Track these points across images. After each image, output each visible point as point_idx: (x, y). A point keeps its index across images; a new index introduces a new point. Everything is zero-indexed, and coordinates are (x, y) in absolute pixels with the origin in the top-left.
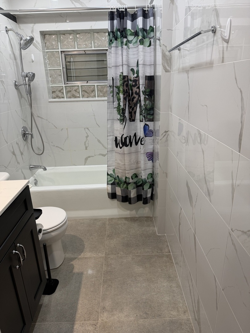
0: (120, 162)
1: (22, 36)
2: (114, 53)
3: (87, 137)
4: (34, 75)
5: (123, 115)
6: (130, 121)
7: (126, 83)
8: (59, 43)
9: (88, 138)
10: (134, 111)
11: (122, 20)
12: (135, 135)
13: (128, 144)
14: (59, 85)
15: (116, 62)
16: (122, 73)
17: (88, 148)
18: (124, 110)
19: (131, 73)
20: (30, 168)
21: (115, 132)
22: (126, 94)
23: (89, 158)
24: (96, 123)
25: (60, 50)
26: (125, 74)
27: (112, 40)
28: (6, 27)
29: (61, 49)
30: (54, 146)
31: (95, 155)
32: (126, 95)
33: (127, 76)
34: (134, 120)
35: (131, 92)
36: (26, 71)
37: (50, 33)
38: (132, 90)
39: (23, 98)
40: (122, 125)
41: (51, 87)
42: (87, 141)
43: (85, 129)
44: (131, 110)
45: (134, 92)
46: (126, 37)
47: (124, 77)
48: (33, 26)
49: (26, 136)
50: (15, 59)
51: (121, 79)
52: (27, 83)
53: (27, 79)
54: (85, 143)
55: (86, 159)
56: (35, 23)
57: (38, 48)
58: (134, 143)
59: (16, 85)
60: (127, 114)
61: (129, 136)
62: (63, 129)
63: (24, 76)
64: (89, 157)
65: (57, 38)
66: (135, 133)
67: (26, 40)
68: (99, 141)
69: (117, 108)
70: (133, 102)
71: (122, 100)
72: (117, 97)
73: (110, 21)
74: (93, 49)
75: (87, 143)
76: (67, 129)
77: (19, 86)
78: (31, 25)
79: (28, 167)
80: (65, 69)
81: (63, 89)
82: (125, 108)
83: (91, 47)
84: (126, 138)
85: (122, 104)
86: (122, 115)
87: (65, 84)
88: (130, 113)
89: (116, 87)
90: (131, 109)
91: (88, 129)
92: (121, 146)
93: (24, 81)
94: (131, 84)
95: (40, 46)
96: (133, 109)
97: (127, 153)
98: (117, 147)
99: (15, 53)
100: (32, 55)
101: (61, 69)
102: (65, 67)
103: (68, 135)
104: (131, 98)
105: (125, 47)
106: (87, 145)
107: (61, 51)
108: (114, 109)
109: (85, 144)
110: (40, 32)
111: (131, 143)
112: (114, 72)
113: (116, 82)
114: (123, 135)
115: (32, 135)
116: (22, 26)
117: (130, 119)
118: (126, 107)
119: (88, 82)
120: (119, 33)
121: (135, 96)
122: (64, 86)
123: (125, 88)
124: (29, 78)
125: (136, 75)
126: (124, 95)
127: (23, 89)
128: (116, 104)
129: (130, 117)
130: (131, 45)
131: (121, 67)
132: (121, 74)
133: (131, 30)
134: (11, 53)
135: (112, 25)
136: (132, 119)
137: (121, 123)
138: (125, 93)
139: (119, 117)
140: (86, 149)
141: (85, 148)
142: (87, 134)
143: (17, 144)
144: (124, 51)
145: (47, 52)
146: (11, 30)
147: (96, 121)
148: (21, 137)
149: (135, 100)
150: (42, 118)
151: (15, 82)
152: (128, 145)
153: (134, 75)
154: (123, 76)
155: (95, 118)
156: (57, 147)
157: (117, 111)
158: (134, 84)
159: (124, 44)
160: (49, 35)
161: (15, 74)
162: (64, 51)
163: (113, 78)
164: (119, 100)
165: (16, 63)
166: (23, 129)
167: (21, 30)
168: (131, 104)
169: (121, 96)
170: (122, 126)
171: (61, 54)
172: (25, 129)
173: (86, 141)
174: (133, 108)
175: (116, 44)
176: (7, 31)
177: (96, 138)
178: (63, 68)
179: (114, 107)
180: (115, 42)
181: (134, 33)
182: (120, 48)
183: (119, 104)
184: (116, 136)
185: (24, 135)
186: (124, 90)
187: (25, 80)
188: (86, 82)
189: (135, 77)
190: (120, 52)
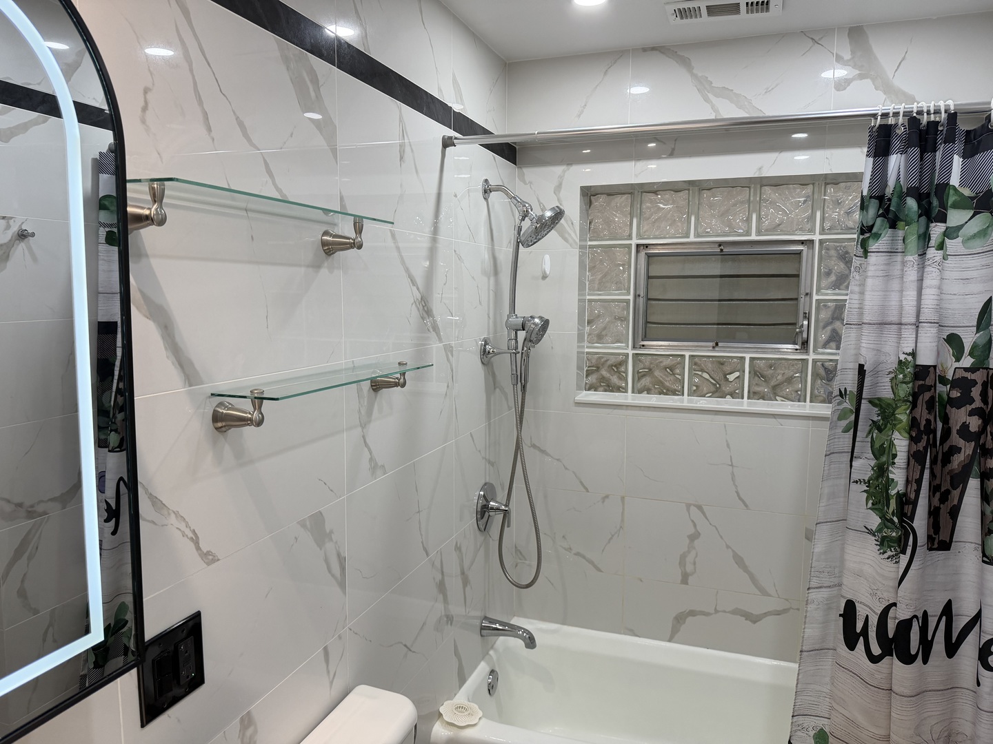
0: (861, 719)
1: (530, 205)
2: (880, 273)
3: (694, 537)
4: (546, 324)
5: (901, 521)
6: (930, 549)
7: (927, 395)
8: (635, 221)
9: (696, 542)
10: (949, 504)
11: (928, 156)
12: (948, 610)
13: (913, 652)
14: (614, 348)
15: (883, 308)
16: (913, 354)
17: (691, 579)
18: (906, 503)
19: (948, 351)
20: (483, 628)
21: (848, 580)
22: (925, 438)
23: (690, 619)
24: (737, 493)
25: (634, 241)
26: (925, 359)
27: (873, 226)
28: (486, 181)
29: (640, 236)
30: (570, 549)
31: (716, 611)
32: (923, 443)
33: (935, 367)
34: (945, 546)
35: (940, 425)
36: (522, 311)
37: (612, 192)
38: (946, 419)
39: (497, 390)
40: (890, 565)
41: (588, 353)
42: (693, 553)
43: (688, 506)
44: (936, 502)
45: (955, 428)
46: (943, 219)
47: (922, 372)
48: (564, 171)
49: (487, 514)
50: (496, 272)
51: (908, 379)
52: (520, 349)
53: (522, 335)
54: (683, 558)
55: (680, 619)
56: (570, 164)
57: (567, 236)
58: (939, 646)
59: (484, 353)
60: (920, 523)
61: (920, 615)
62: (607, 497)
63: (515, 328)
64: (692, 613)
65: (632, 206)
66: (950, 601)
67: (540, 218)
68: (739, 561)
69: (868, 483)
70: (949, 467)
71: (901, 459)
72: (872, 441)
73: (871, 160)
74: (754, 237)
75: (690, 559)
76: (623, 498)
77: (493, 357)
78: (558, 170)
79: (477, 622)
80: (641, 301)
81: (625, 362)
82: (913, 496)
83: (748, 233)
84: (905, 626)
85: (898, 475)
86: (895, 519)
87: (634, 347)
88: (933, 513)
89: (871, 401)
90: (938, 495)
91: (700, 508)
92: (876, 650)
93: (513, 342)
94: (945, 397)
95: (575, 232)
96: (945, 497)
97: (907, 692)
98: (851, 645)
99: (497, 255)
100: (547, 257)
101: (628, 302)
102: (642, 292)
103: (622, 520)
104: (941, 450)
105: (932, 253)
106: (689, 568)
107: (638, 246)
108: (853, 486)
109: (682, 562)
110: (583, 188)
111: (927, 646)
112: (872, 346)
113: (875, 385)
114: (895, 604)
115: (506, 513)
116: (531, 173)
117: (930, 539)
118: (918, 492)
119: (717, 344)
120: (912, 203)
121: (961, 443)
122: (630, 352)
123: (922, 414)
124: (530, 333)
125: (967, 362)
126: (913, 440)
127: (504, 366)
128: (864, 466)
129: (932, 533)
130: (952, 245)
131: (908, 334)
132: (910, 358)
133: (961, 190)
134: (487, 256)
135: (880, 173)
136: (941, 541)
137: (889, 553)
138: (920, 433)
139: (875, 521)
140: (685, 579)
141: (680, 578)
142: (695, 525)
143: (458, 548)
144: (928, 269)
145: (591, 247)
146: (498, 189)
147: (736, 486)
148: (471, 520)
149: (958, 460)
150: (543, 452)
151: (486, 342)
152: (916, 656)
153: (958, 360)
154: (916, 366)
155: (733, 474)
156: (578, 554)
157: (865, 495)
158: (956, 394)
159: (932, 243)
160: (609, 195)
161: (489, 317)
162: (646, 246)
163: (861, 367)
164: (883, 453)
165: (497, 283)
166: (482, 493)
167: (525, 184)
168: (938, 475)
169: (901, 444)
170: (892, 570)
171: (638, 252)
172: (489, 491)
173: (689, 552)
174: (948, 492)
175: (893, 240)
176: (485, 192)
177: (728, 547)
178: (636, 296)
179: (855, 477)
180: (887, 235)
181: (972, 198)
182: (912, 258)
183: (881, 470)
184: (850, 597)
185: (484, 511)
186: (914, 423)
187: (516, 339)
188: (711, 344)
189: (966, 369)
190: (912, 275)
